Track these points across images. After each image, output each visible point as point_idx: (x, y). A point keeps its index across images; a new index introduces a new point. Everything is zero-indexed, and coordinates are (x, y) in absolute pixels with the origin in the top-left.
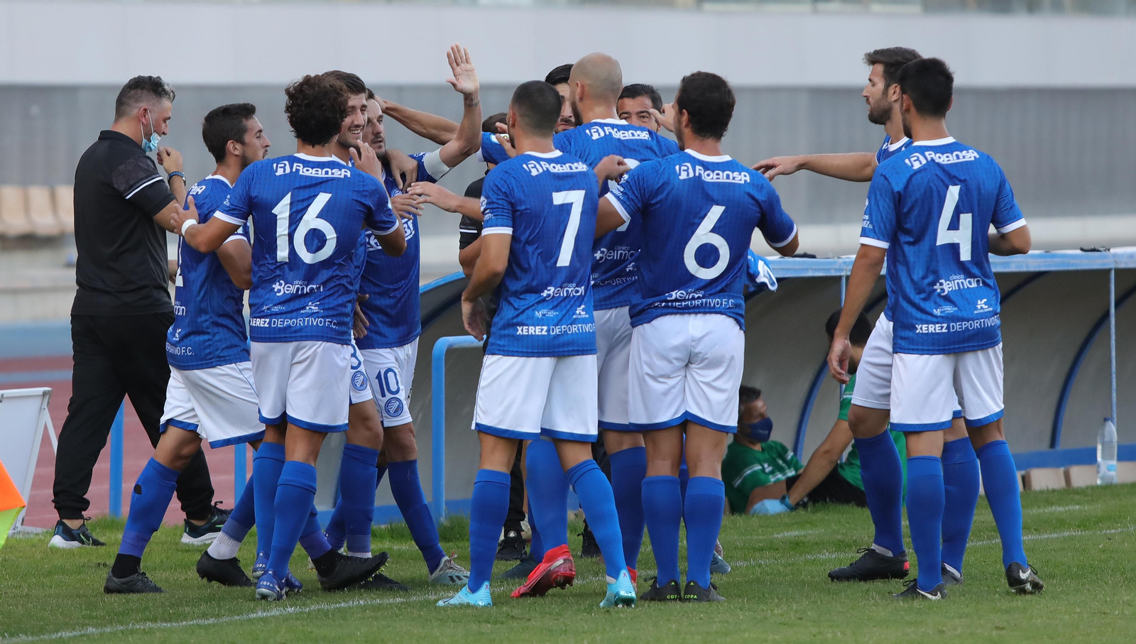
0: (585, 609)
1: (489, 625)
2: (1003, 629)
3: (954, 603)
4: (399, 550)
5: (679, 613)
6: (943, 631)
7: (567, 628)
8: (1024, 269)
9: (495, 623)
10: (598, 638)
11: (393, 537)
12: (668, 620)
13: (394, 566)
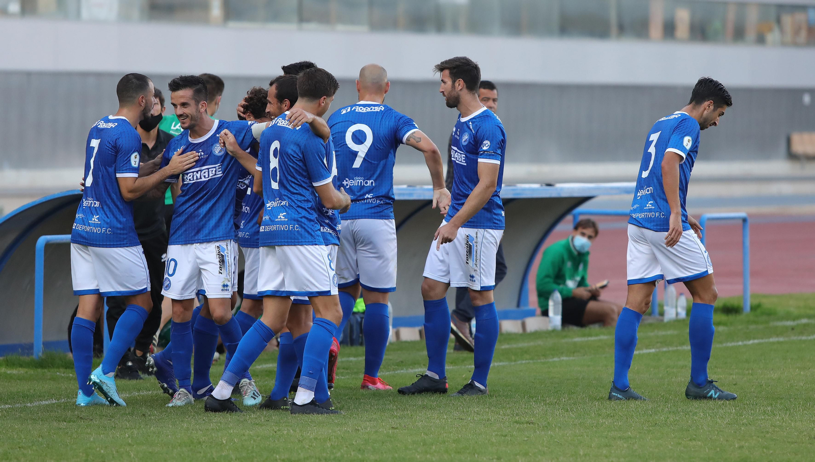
0: (129, 413)
1: (65, 423)
2: (396, 428)
3: (367, 412)
4: (11, 373)
5: (189, 416)
6: (358, 430)
7: (116, 426)
8: (422, 198)
9: (69, 422)
10: (136, 432)
11: (7, 365)
12: (182, 421)
13: (7, 384)
